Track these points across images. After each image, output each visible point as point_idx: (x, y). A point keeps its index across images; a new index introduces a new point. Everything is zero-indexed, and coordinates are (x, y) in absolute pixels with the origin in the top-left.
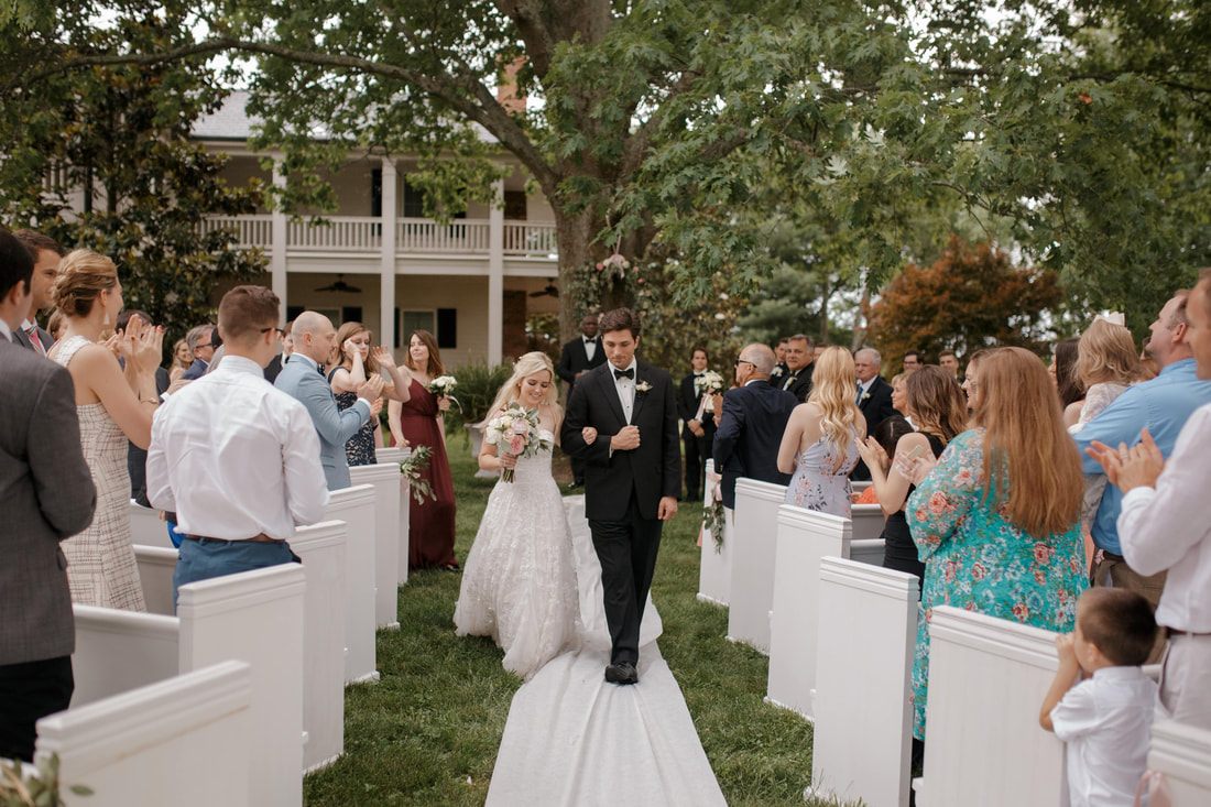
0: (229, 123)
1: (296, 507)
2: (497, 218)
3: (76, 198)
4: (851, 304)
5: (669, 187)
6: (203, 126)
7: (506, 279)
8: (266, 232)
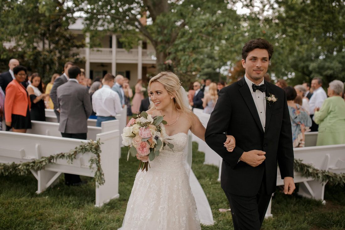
0: (79, 26)
1: (117, 111)
2: (140, 49)
3: (41, 44)
4: (226, 70)
5: (181, 47)
6: (72, 27)
7: (143, 64)
8: (84, 52)
